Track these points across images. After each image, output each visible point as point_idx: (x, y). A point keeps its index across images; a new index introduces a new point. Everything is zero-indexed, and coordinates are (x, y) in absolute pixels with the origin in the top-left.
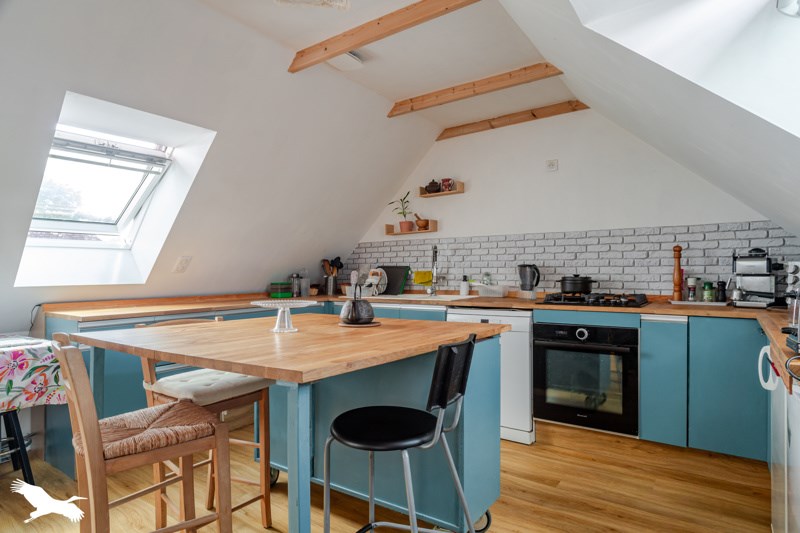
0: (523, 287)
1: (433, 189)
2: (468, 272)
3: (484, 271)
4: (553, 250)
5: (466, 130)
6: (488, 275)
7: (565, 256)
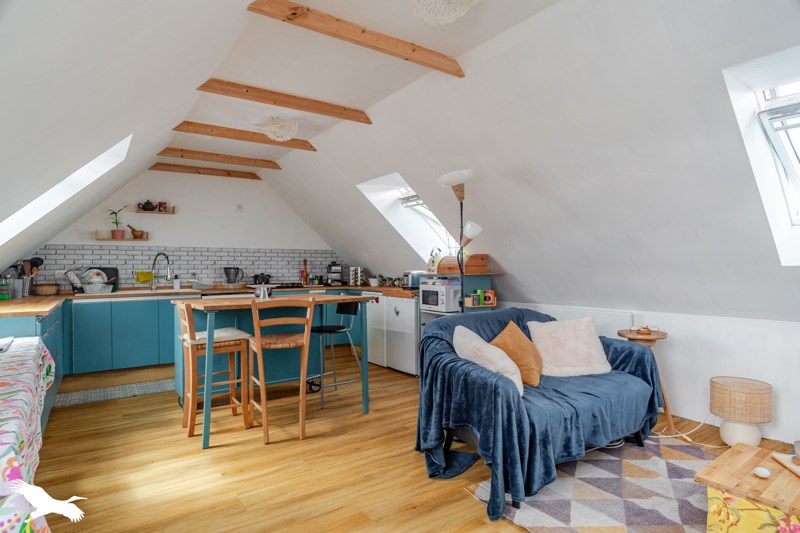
0: (229, 281)
1: (147, 207)
2: (176, 272)
3: (191, 271)
4: (240, 259)
5: (177, 169)
6: (194, 274)
7: (247, 263)
